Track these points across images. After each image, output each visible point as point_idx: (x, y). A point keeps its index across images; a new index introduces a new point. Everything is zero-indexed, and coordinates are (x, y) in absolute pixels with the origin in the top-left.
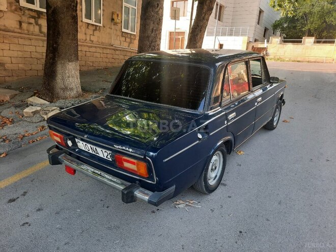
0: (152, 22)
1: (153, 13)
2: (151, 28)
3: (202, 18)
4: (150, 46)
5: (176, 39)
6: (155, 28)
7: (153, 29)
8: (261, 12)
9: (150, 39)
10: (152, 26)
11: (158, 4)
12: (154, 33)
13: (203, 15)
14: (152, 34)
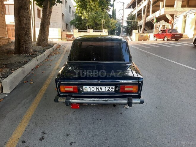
0: (25, 19)
1: (25, 13)
2: (25, 22)
3: (47, 18)
4: (26, 34)
5: (12, 29)
6: (27, 23)
7: (26, 23)
8: (63, 15)
9: (25, 30)
10: (25, 21)
11: (28, 8)
12: (27, 26)
13: (47, 16)
14: (26, 27)
